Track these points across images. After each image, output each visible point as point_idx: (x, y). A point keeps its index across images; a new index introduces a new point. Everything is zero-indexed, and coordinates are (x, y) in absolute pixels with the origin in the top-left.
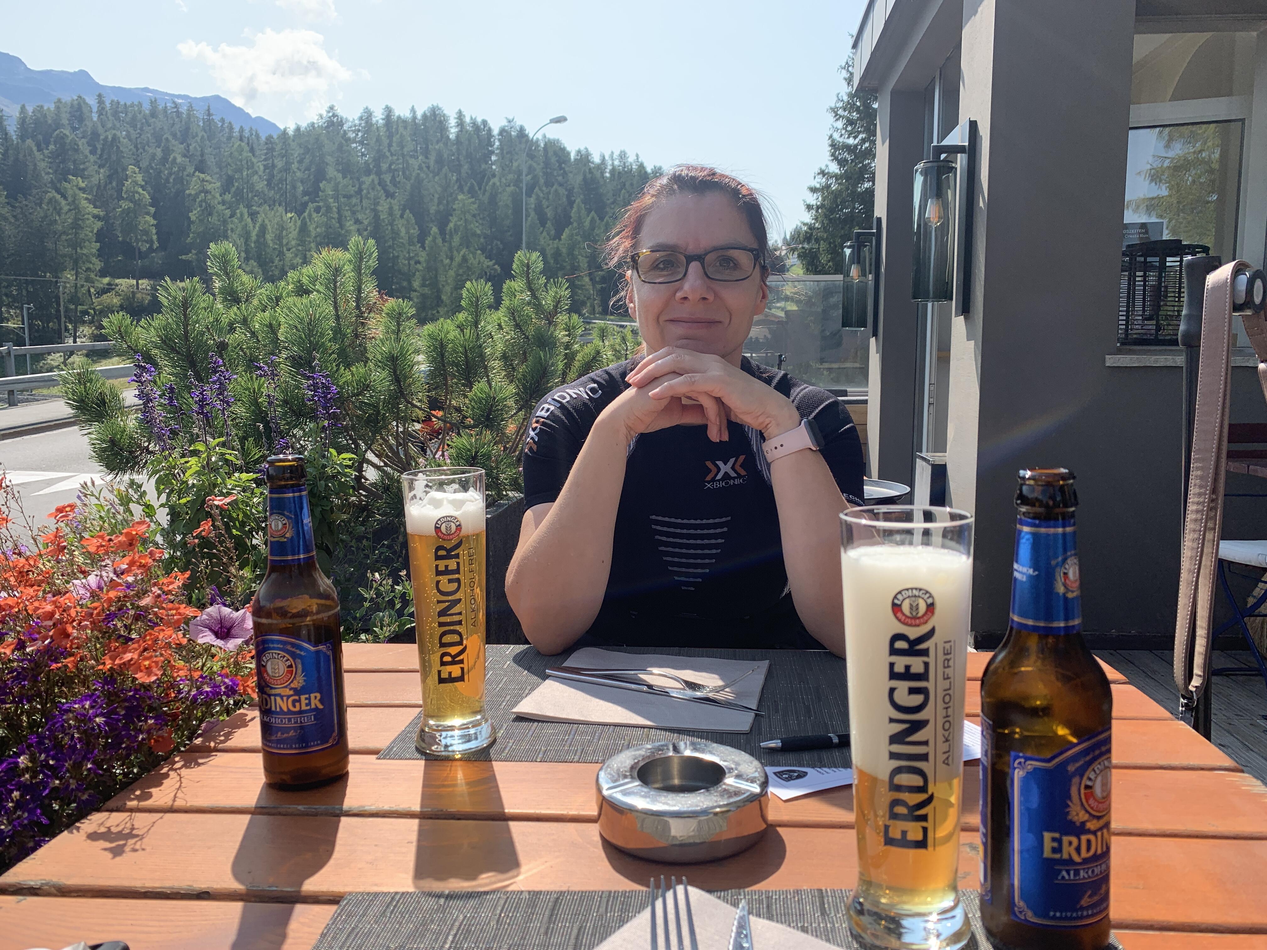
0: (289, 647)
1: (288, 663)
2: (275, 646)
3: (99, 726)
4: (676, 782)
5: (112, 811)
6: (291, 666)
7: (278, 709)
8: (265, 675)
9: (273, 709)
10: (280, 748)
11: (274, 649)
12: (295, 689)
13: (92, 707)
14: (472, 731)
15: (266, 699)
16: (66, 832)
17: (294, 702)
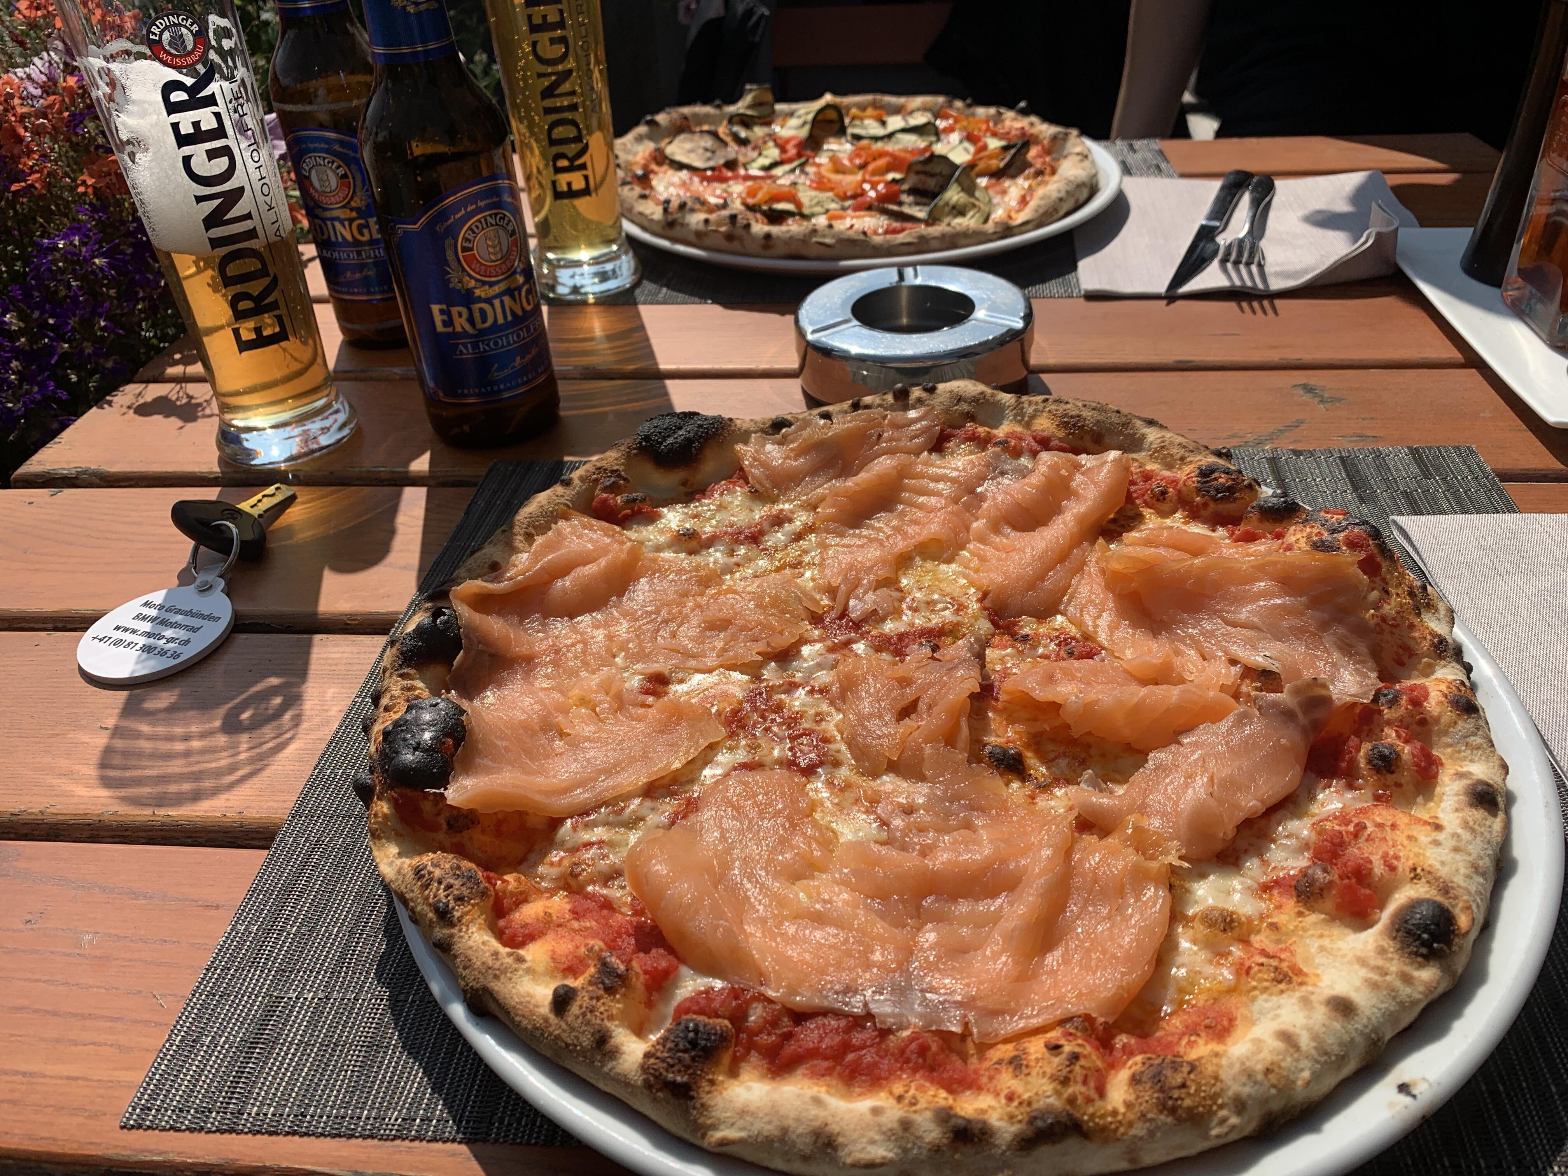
0: (337, 147)
1: (341, 171)
2: (317, 145)
3: (101, 269)
4: (905, 321)
5: (148, 381)
6: (345, 176)
7: (340, 239)
8: (311, 191)
9: (333, 239)
10: (353, 294)
11: (315, 150)
12: (358, 210)
13: (83, 243)
14: (609, 267)
15: (320, 226)
16: (94, 409)
17: (360, 228)
